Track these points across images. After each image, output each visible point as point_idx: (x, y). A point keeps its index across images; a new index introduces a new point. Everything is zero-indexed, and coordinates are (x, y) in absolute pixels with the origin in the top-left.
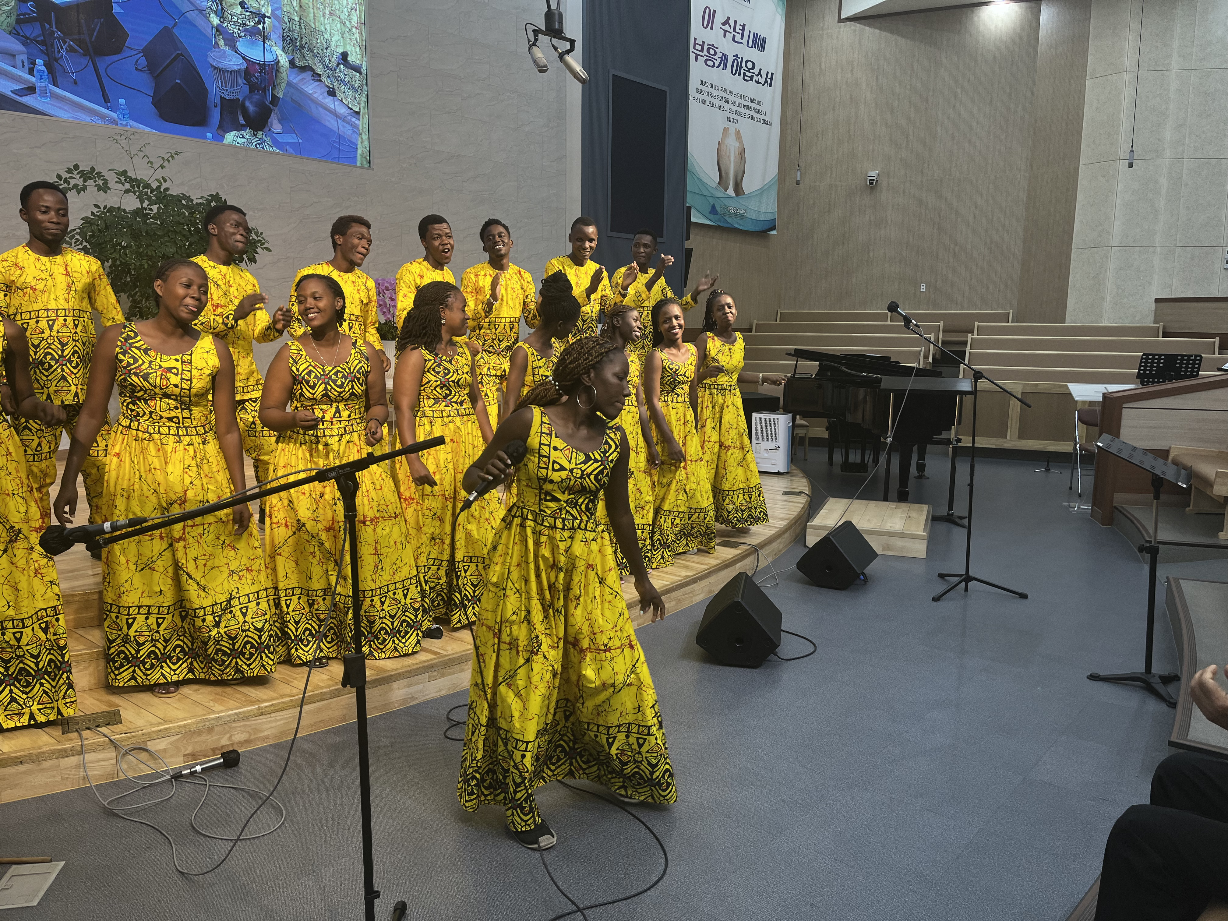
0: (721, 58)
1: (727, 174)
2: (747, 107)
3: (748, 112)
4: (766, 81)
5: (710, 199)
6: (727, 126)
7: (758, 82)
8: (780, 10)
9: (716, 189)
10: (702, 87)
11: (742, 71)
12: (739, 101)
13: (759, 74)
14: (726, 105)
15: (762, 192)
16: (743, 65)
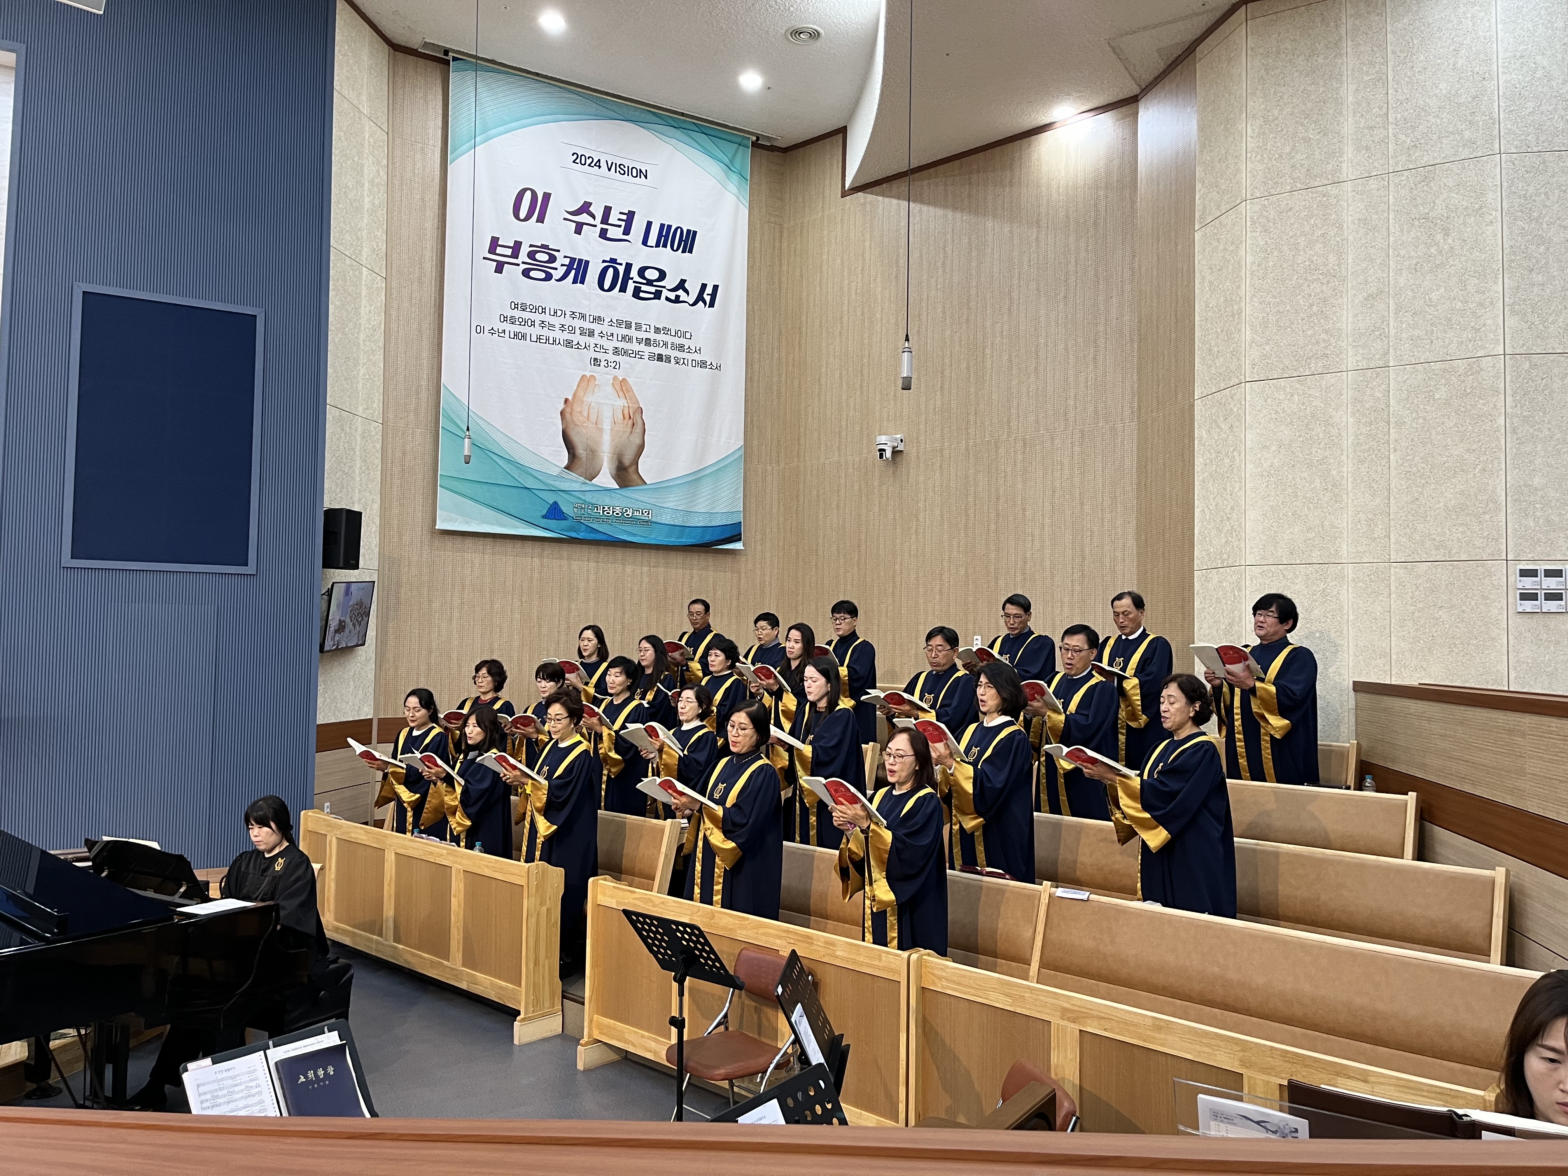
0: (569, 268)
1: (593, 453)
2: (648, 342)
3: (647, 350)
4: (700, 298)
5: (542, 494)
6: (588, 374)
7: (677, 300)
8: (732, 187)
9: (558, 477)
10: (517, 313)
11: (631, 286)
12: (625, 332)
13: (681, 285)
14: (583, 340)
15: (695, 480)
16: (634, 273)
